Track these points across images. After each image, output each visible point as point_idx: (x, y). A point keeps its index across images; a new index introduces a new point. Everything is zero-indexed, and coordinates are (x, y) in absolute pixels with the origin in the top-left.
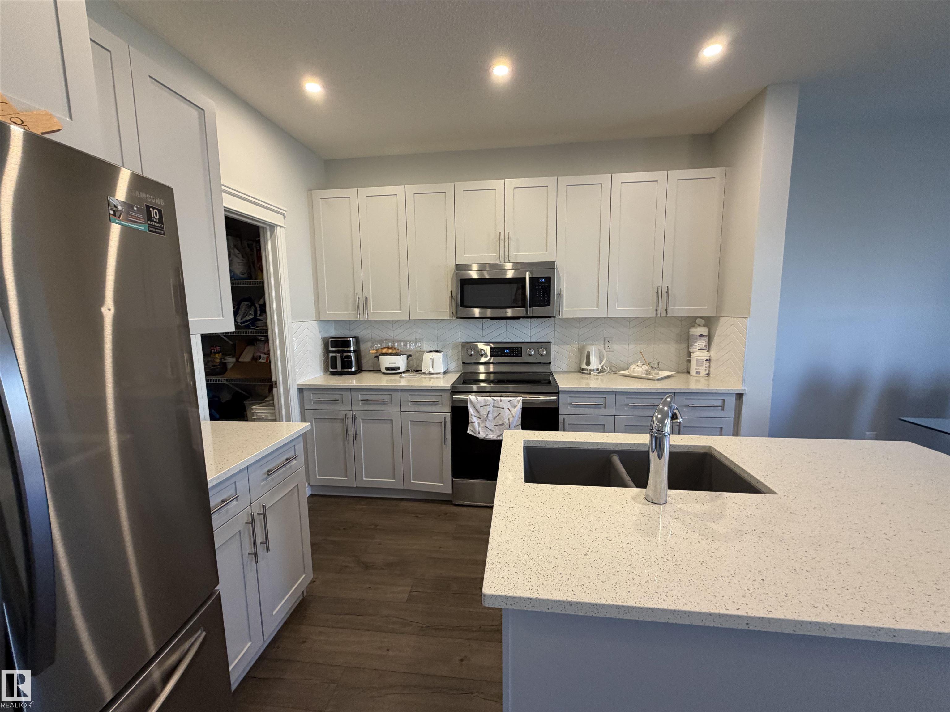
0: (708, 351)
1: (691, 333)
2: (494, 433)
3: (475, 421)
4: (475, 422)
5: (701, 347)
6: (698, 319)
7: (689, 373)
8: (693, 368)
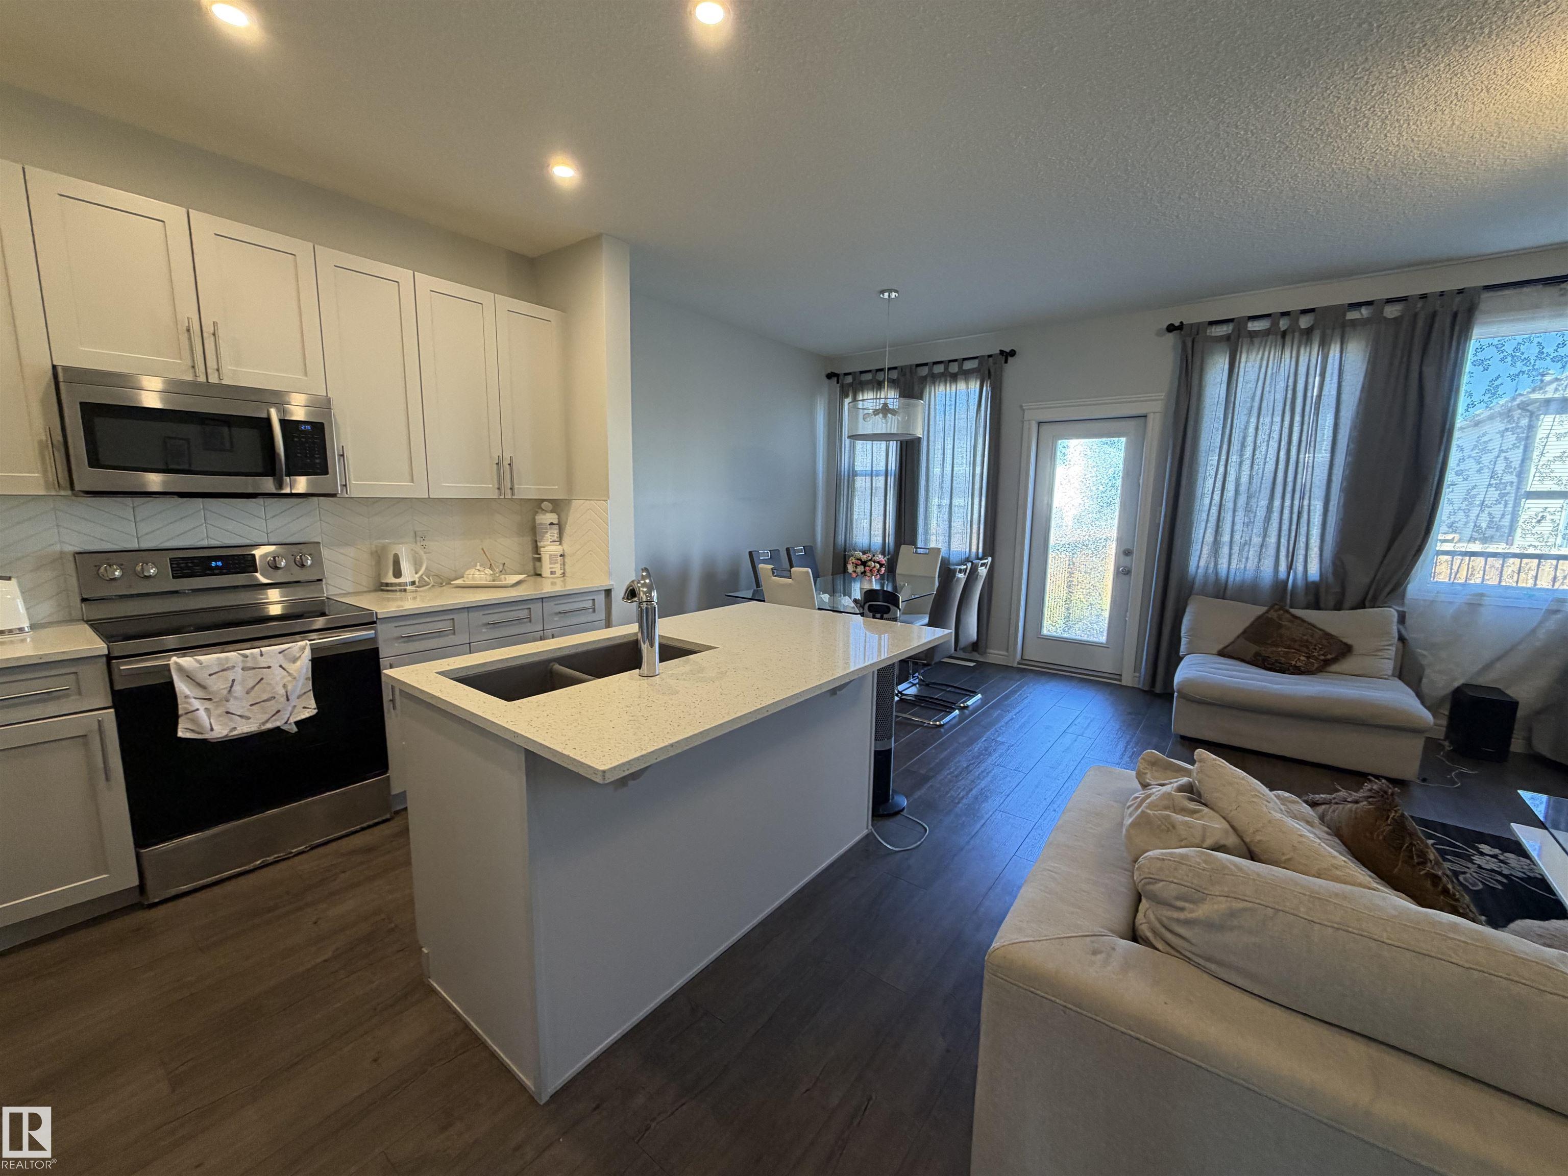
0: (560, 544)
1: (538, 522)
2: (250, 720)
3: (199, 707)
4: (198, 710)
5: (553, 539)
6: (545, 503)
7: (540, 575)
8: (546, 569)
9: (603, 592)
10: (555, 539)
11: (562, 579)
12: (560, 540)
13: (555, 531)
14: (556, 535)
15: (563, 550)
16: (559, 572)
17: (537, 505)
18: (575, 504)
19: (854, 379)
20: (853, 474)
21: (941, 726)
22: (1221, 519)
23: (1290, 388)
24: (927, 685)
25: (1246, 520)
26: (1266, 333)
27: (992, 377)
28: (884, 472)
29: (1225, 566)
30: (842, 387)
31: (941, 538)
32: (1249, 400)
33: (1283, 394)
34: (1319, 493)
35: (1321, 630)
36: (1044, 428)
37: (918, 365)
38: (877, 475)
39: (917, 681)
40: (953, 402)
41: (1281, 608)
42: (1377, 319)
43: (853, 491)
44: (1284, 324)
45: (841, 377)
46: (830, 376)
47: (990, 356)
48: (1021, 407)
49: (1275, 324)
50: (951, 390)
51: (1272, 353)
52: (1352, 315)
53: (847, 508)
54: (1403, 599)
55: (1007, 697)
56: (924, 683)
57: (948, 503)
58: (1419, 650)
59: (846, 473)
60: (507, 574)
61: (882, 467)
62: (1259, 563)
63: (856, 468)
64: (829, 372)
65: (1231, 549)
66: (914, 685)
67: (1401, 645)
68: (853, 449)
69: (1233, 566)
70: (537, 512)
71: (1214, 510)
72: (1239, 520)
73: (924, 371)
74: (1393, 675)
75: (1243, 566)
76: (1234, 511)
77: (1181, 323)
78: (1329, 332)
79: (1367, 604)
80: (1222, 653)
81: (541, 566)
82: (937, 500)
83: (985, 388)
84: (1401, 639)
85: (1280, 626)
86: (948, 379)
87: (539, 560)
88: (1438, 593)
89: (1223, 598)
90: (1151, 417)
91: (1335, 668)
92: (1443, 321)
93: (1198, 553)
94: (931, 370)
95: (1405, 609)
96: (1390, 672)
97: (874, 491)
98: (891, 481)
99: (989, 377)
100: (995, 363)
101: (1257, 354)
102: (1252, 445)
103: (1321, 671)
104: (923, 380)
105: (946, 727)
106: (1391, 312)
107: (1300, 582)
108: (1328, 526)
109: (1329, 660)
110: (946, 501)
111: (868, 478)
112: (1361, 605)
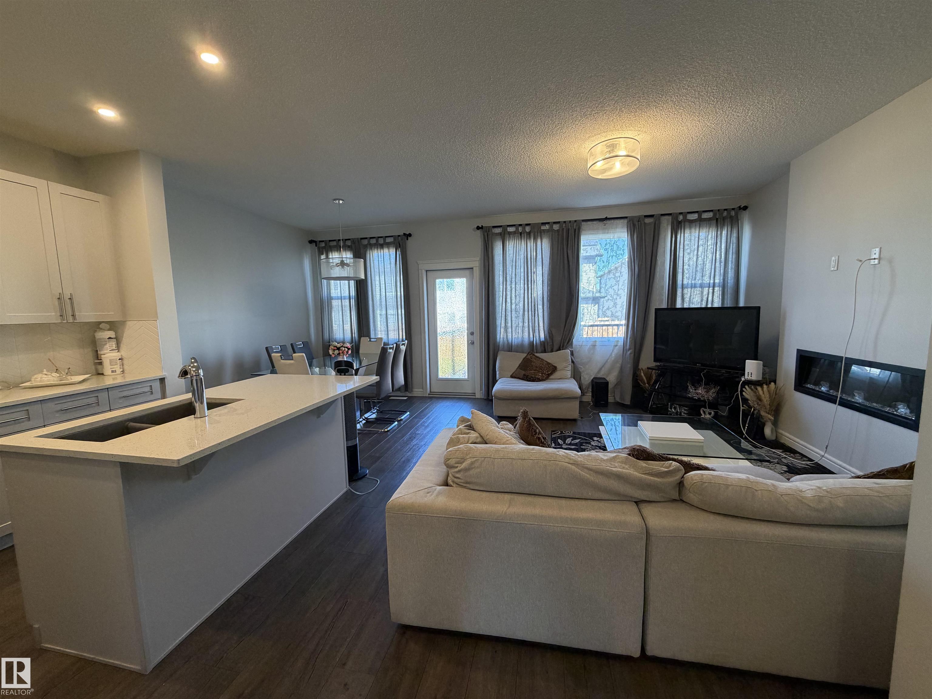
0: (118, 352)
1: (97, 338)
5: (111, 348)
6: (102, 324)
7: (103, 374)
8: (107, 368)
9: (159, 380)
10: (114, 348)
11: (122, 375)
12: (118, 348)
13: (113, 344)
14: (114, 346)
15: (121, 356)
16: (119, 370)
17: (97, 326)
18: (129, 324)
19: (326, 244)
20: (330, 299)
21: (388, 431)
22: (507, 315)
23: (525, 257)
24: (381, 412)
25: (516, 316)
26: (514, 233)
27: (401, 247)
28: (348, 297)
29: (510, 337)
30: (319, 248)
31: (383, 333)
32: (511, 262)
33: (523, 260)
34: (540, 303)
35: (545, 361)
36: (429, 273)
37: (362, 239)
38: (345, 299)
39: (376, 411)
40: (383, 260)
41: (532, 354)
42: (551, 230)
43: (331, 308)
44: (520, 229)
45: (318, 243)
46: (311, 242)
47: (399, 236)
48: (417, 263)
49: (517, 229)
50: (380, 252)
51: (518, 241)
52: (543, 228)
53: (328, 318)
54: (572, 345)
55: (422, 411)
56: (379, 411)
57: (385, 313)
58: (579, 366)
59: (326, 298)
60: (72, 375)
61: (347, 294)
62: (523, 334)
63: (332, 295)
64: (310, 240)
65: (512, 329)
66: (374, 413)
67: (573, 364)
68: (329, 285)
69: (513, 337)
70: (96, 331)
71: (504, 313)
72: (513, 316)
73: (365, 242)
74: (571, 377)
75: (517, 336)
76: (511, 312)
77: (482, 226)
78: (536, 234)
79: (561, 349)
80: (512, 377)
81: (103, 368)
82: (379, 312)
83: (398, 252)
84: (573, 362)
85: (531, 361)
86: (379, 246)
87: (101, 363)
88: (583, 342)
89: (511, 352)
90: (474, 268)
91: (551, 377)
92: (571, 232)
93: (500, 331)
94: (369, 242)
95: (573, 350)
96: (570, 376)
97: (343, 308)
98: (353, 302)
99: (400, 247)
100: (402, 240)
101: (512, 242)
102: (515, 282)
103: (547, 379)
104: (366, 247)
105: (391, 431)
106: (556, 227)
107: (538, 341)
108: (545, 316)
109: (549, 374)
110: (384, 312)
111: (340, 301)
112: (559, 349)
